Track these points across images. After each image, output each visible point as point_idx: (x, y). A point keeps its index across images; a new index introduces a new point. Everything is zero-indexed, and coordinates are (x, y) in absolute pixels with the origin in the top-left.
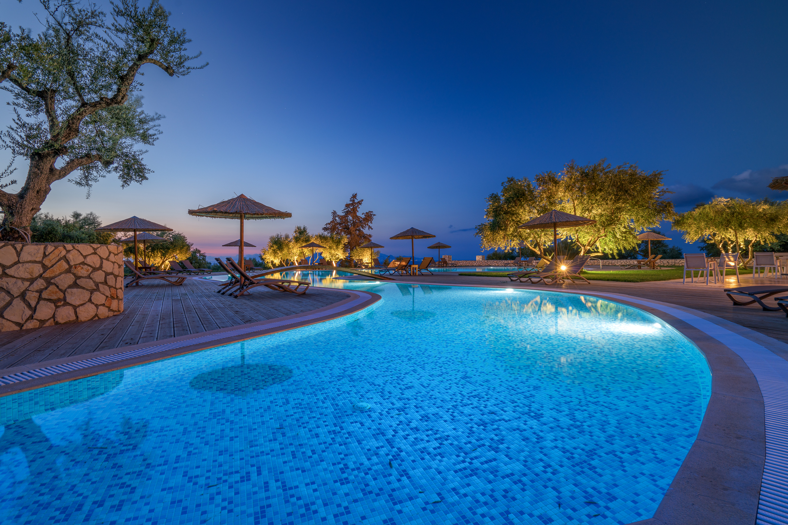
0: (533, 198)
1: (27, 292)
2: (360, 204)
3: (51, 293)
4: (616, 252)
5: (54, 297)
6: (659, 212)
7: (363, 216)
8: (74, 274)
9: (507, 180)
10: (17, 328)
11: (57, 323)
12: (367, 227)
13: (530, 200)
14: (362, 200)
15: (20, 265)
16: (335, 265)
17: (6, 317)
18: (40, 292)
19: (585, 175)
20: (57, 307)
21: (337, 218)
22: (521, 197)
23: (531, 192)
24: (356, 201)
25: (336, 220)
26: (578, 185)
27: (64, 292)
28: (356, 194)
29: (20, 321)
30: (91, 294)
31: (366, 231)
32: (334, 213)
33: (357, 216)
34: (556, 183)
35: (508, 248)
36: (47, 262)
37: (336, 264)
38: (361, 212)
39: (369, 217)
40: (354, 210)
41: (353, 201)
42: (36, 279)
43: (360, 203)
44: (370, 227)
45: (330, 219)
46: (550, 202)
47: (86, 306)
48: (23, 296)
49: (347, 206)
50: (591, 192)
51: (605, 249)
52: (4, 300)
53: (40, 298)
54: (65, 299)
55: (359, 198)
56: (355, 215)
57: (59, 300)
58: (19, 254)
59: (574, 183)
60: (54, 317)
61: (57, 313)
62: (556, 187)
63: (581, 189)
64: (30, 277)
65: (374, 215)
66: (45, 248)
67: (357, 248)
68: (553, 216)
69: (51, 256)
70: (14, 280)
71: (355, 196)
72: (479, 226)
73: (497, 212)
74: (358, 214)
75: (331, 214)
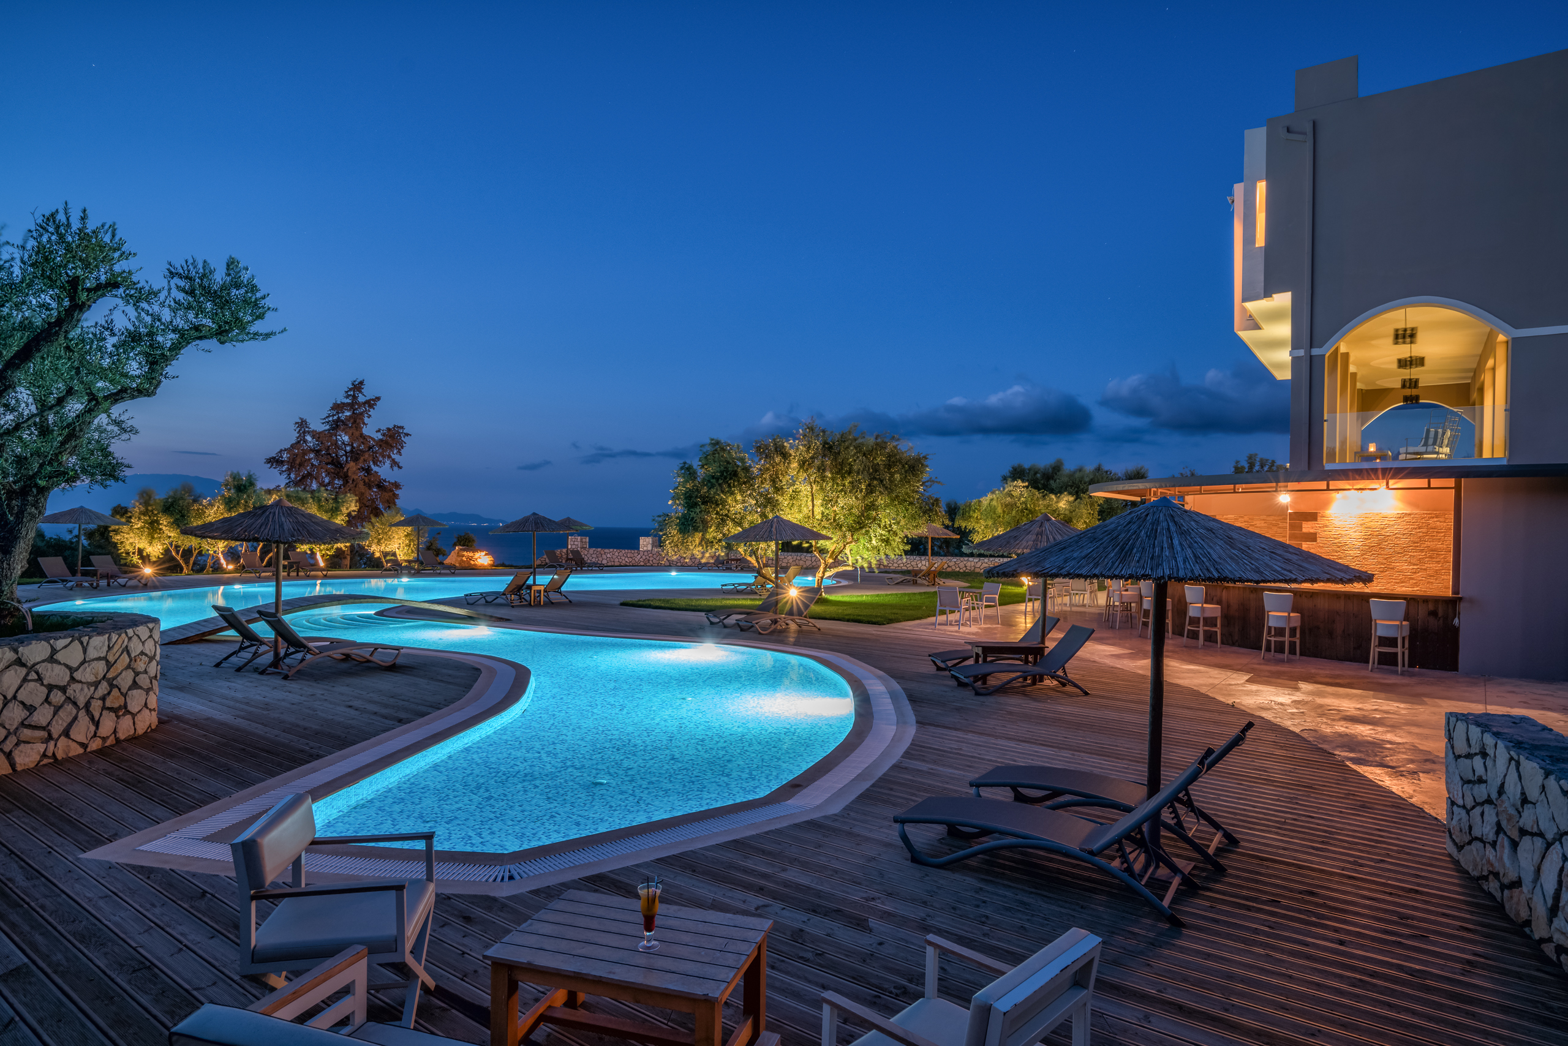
0: (749, 480)
1: (92, 700)
2: (371, 406)
3: (114, 701)
4: (874, 562)
5: (116, 705)
6: (925, 513)
7: (379, 436)
8: (133, 670)
9: (708, 441)
10: (81, 751)
11: (117, 740)
12: (388, 462)
13: (745, 483)
14: (378, 399)
15: (86, 665)
16: (322, 564)
17: (72, 737)
18: (103, 699)
19: (828, 448)
20: (118, 717)
21: (309, 438)
22: (731, 479)
23: (747, 469)
24: (361, 399)
25: (305, 441)
26: (817, 462)
27: (125, 695)
28: (361, 383)
29: (85, 742)
30: (147, 694)
31: (384, 471)
32: (302, 424)
33: (362, 435)
34: (785, 456)
35: (707, 555)
36: (111, 659)
37: (325, 561)
38: (373, 427)
39: (393, 438)
40: (356, 421)
41: (354, 397)
42: (100, 682)
43: (371, 403)
44: (394, 463)
45: (293, 437)
46: (776, 488)
47: (143, 712)
48: (87, 705)
49: (338, 407)
50: (837, 473)
51: (857, 560)
52: (71, 713)
53: (104, 708)
54: (125, 706)
55: (368, 393)
56: (357, 434)
57: (120, 708)
58: (85, 651)
59: (812, 458)
60: (115, 732)
61: (119, 726)
62: (784, 463)
63: (821, 469)
64: (95, 679)
65: (407, 435)
66: (109, 639)
67: (373, 520)
68: (773, 529)
69: (116, 648)
70: (80, 685)
71: (358, 387)
72: (659, 516)
73: (692, 500)
74: (366, 431)
75: (293, 427)
